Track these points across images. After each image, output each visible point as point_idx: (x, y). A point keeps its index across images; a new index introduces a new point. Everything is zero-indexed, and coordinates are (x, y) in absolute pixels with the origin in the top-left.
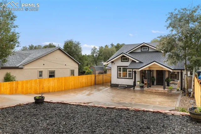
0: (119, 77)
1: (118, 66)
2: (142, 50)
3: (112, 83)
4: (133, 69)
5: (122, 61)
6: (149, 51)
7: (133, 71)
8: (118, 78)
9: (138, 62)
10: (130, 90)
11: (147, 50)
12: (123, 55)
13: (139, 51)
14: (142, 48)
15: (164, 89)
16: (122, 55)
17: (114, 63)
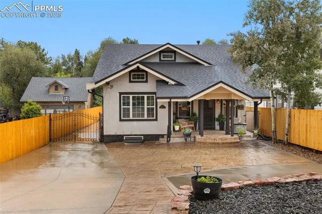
0: (124, 117)
1: (121, 94)
2: (162, 59)
3: (105, 134)
4: (170, 98)
5: (130, 82)
6: (177, 61)
7: (170, 103)
8: (121, 120)
9: (173, 83)
10: (159, 145)
11: (173, 59)
12: (138, 67)
13: (157, 60)
14: (162, 54)
15: (232, 136)
16: (135, 67)
17: (112, 86)
